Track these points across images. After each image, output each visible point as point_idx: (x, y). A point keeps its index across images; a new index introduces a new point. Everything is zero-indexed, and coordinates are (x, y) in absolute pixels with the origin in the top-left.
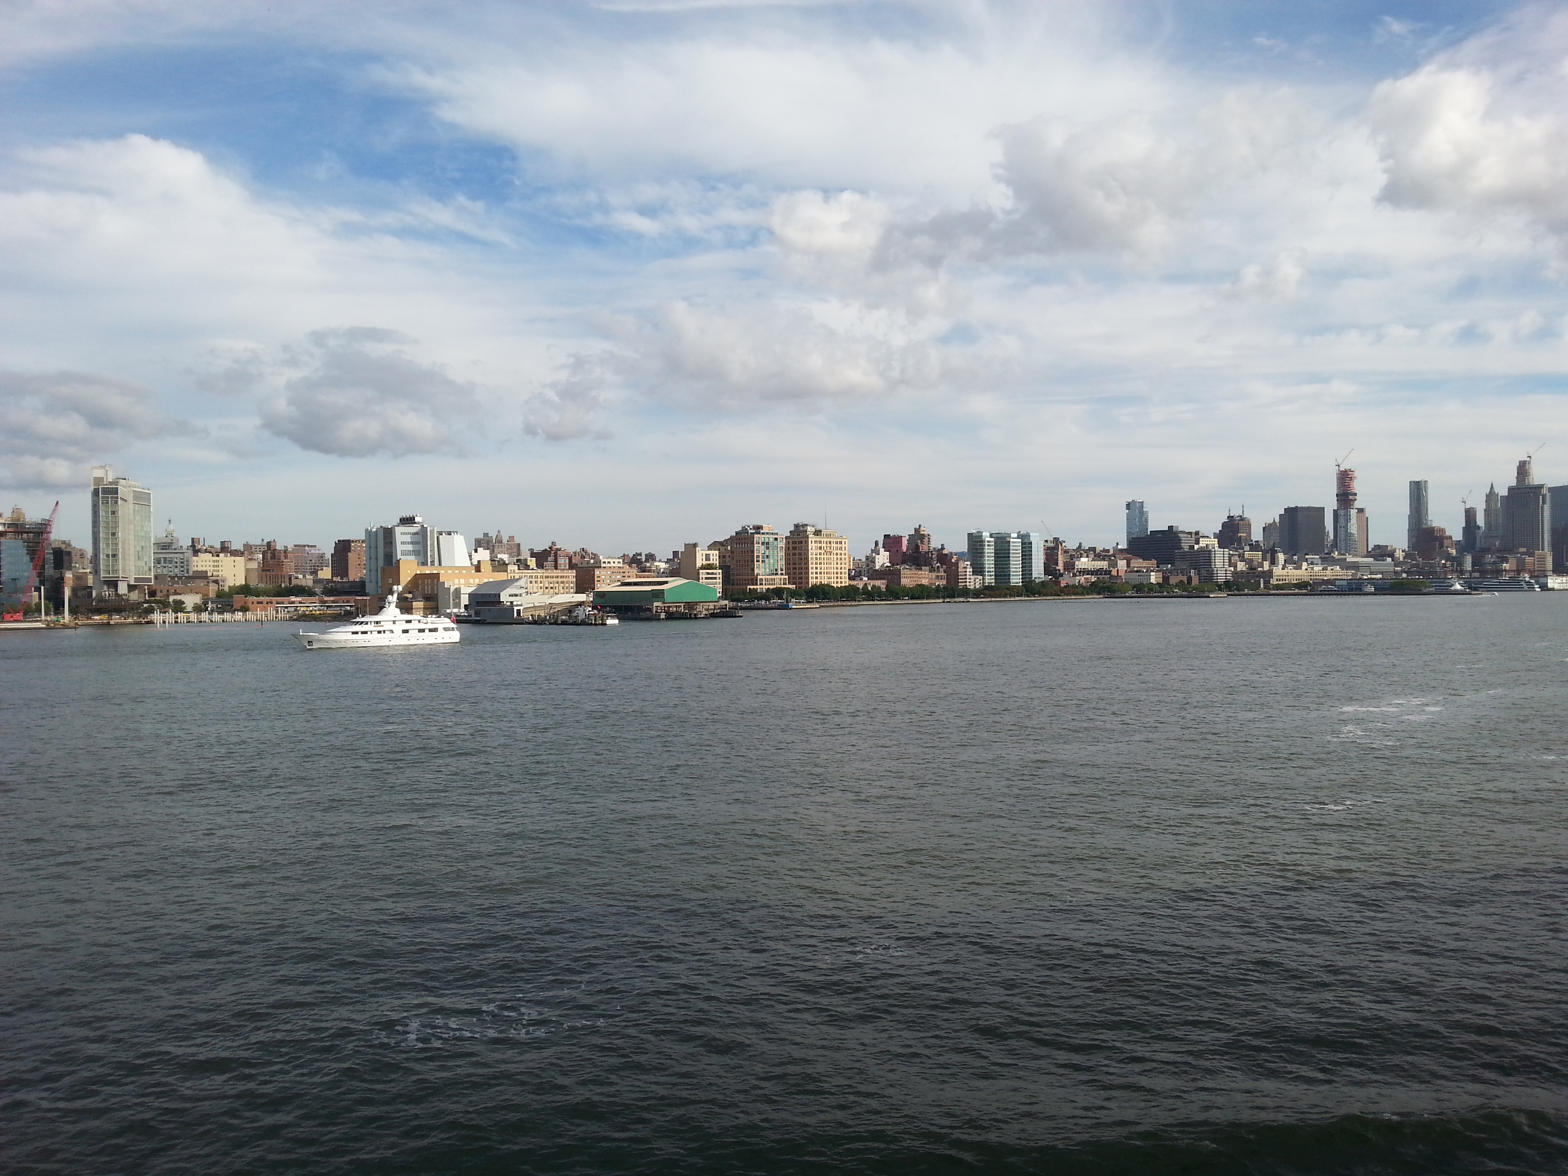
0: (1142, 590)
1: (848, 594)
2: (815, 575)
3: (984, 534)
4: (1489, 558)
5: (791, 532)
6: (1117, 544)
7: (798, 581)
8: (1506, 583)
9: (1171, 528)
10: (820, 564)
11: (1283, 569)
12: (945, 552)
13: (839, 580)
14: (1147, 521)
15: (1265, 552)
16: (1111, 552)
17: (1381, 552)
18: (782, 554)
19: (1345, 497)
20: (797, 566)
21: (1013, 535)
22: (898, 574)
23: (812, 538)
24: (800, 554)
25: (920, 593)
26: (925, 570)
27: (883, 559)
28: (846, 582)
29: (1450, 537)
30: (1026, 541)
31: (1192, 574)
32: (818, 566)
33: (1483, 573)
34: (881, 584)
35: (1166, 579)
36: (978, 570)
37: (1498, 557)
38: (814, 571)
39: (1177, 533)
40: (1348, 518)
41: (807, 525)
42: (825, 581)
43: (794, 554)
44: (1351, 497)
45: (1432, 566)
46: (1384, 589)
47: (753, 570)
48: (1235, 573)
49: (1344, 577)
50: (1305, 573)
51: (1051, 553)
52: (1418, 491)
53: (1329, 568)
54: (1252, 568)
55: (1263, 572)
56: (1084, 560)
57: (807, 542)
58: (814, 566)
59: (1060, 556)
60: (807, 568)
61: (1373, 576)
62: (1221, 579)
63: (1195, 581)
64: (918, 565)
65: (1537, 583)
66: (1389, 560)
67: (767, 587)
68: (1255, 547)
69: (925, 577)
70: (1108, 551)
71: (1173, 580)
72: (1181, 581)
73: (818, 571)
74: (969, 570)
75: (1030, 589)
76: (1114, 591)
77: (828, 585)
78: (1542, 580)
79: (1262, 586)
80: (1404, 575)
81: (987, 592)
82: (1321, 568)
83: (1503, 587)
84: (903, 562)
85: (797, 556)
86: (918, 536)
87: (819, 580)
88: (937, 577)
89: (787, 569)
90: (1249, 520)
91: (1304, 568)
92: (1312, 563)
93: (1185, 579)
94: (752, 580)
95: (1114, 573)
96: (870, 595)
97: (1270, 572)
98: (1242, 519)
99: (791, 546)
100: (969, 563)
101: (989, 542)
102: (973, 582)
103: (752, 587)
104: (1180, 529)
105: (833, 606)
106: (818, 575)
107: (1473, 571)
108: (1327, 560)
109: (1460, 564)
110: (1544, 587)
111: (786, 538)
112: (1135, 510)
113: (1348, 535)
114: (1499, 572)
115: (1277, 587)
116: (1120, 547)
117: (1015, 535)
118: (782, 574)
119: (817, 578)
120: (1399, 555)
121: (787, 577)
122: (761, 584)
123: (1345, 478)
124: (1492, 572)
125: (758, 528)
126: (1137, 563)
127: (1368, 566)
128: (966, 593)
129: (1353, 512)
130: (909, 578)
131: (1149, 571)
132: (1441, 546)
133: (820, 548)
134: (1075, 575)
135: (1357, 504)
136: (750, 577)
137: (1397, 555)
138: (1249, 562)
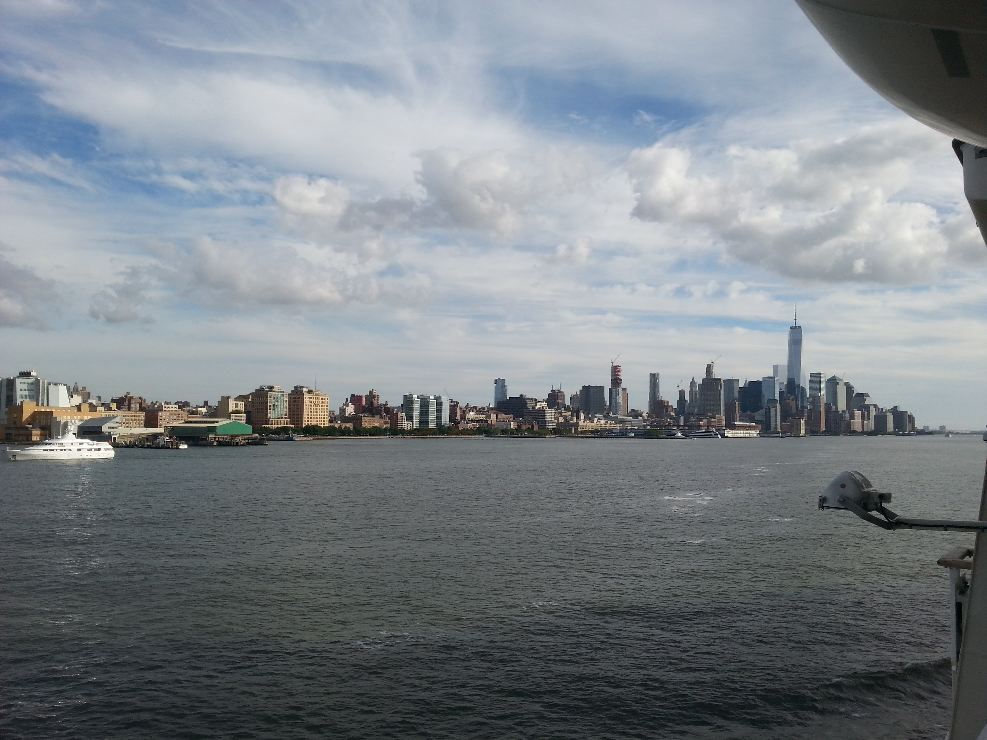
0: (506, 433)
1: (330, 432)
2: (307, 419)
3: (414, 396)
4: (693, 419)
5: (292, 391)
6: (490, 404)
7: (296, 422)
8: (703, 433)
9: (521, 395)
10: (311, 412)
11: (584, 422)
12: (388, 406)
13: (323, 423)
14: (506, 391)
15: (573, 412)
16: (486, 409)
17: (635, 414)
18: (286, 404)
19: (616, 381)
20: (296, 413)
21: (431, 397)
22: (360, 420)
23: (306, 396)
24: (298, 405)
25: (375, 432)
26: (377, 418)
27: (350, 410)
28: (327, 424)
29: (672, 406)
30: (439, 401)
31: (534, 424)
32: (310, 413)
33: (690, 427)
34: (350, 425)
35: (519, 426)
36: (410, 418)
37: (697, 418)
38: (307, 416)
39: (525, 399)
40: (617, 394)
41: (303, 387)
42: (314, 423)
43: (294, 406)
44: (619, 381)
45: (663, 422)
46: (639, 435)
47: (267, 414)
48: (558, 424)
49: (617, 428)
50: (596, 424)
51: (453, 408)
52: (654, 378)
53: (609, 422)
54: (567, 421)
55: (574, 424)
56: (471, 413)
57: (303, 398)
58: (307, 413)
59: (458, 411)
60: (302, 415)
61: (633, 427)
62: (550, 427)
63: (536, 428)
64: (372, 415)
65: (719, 433)
66: (640, 418)
67: (277, 426)
68: (567, 409)
69: (377, 422)
70: (484, 408)
71: (524, 427)
72: (529, 428)
73: (309, 416)
74: (404, 418)
75: (441, 430)
76: (492, 433)
77: (316, 426)
78: (722, 432)
79: (573, 432)
80: (649, 427)
81: (415, 432)
82: (604, 422)
83: (701, 435)
84: (363, 412)
85: (296, 407)
86: (371, 396)
87: (309, 422)
88: (385, 422)
89: (289, 415)
90: (563, 393)
91: (595, 421)
92: (599, 419)
93: (530, 426)
94: (266, 421)
95: (490, 422)
96: (344, 432)
97: (577, 423)
98: (560, 392)
99: (292, 400)
100: (404, 414)
101: (416, 401)
102: (406, 425)
103: (266, 426)
104: (526, 397)
105: (320, 439)
106: (309, 419)
107: (685, 426)
108: (607, 418)
109: (678, 422)
110: (723, 436)
111: (289, 394)
112: (500, 384)
113: (617, 403)
114: (699, 427)
115: (582, 432)
116: (491, 406)
117: (433, 397)
118: (286, 418)
119: (308, 421)
120: (645, 415)
121: (289, 420)
122: (272, 424)
123: (616, 370)
124: (696, 426)
125: (271, 388)
126: (502, 416)
127: (630, 421)
128: (403, 432)
129: (620, 390)
130: (367, 422)
131: (510, 421)
132: (667, 411)
133: (311, 402)
134: (467, 423)
135: (622, 386)
136: (264, 419)
137: (644, 415)
138: (565, 417)
